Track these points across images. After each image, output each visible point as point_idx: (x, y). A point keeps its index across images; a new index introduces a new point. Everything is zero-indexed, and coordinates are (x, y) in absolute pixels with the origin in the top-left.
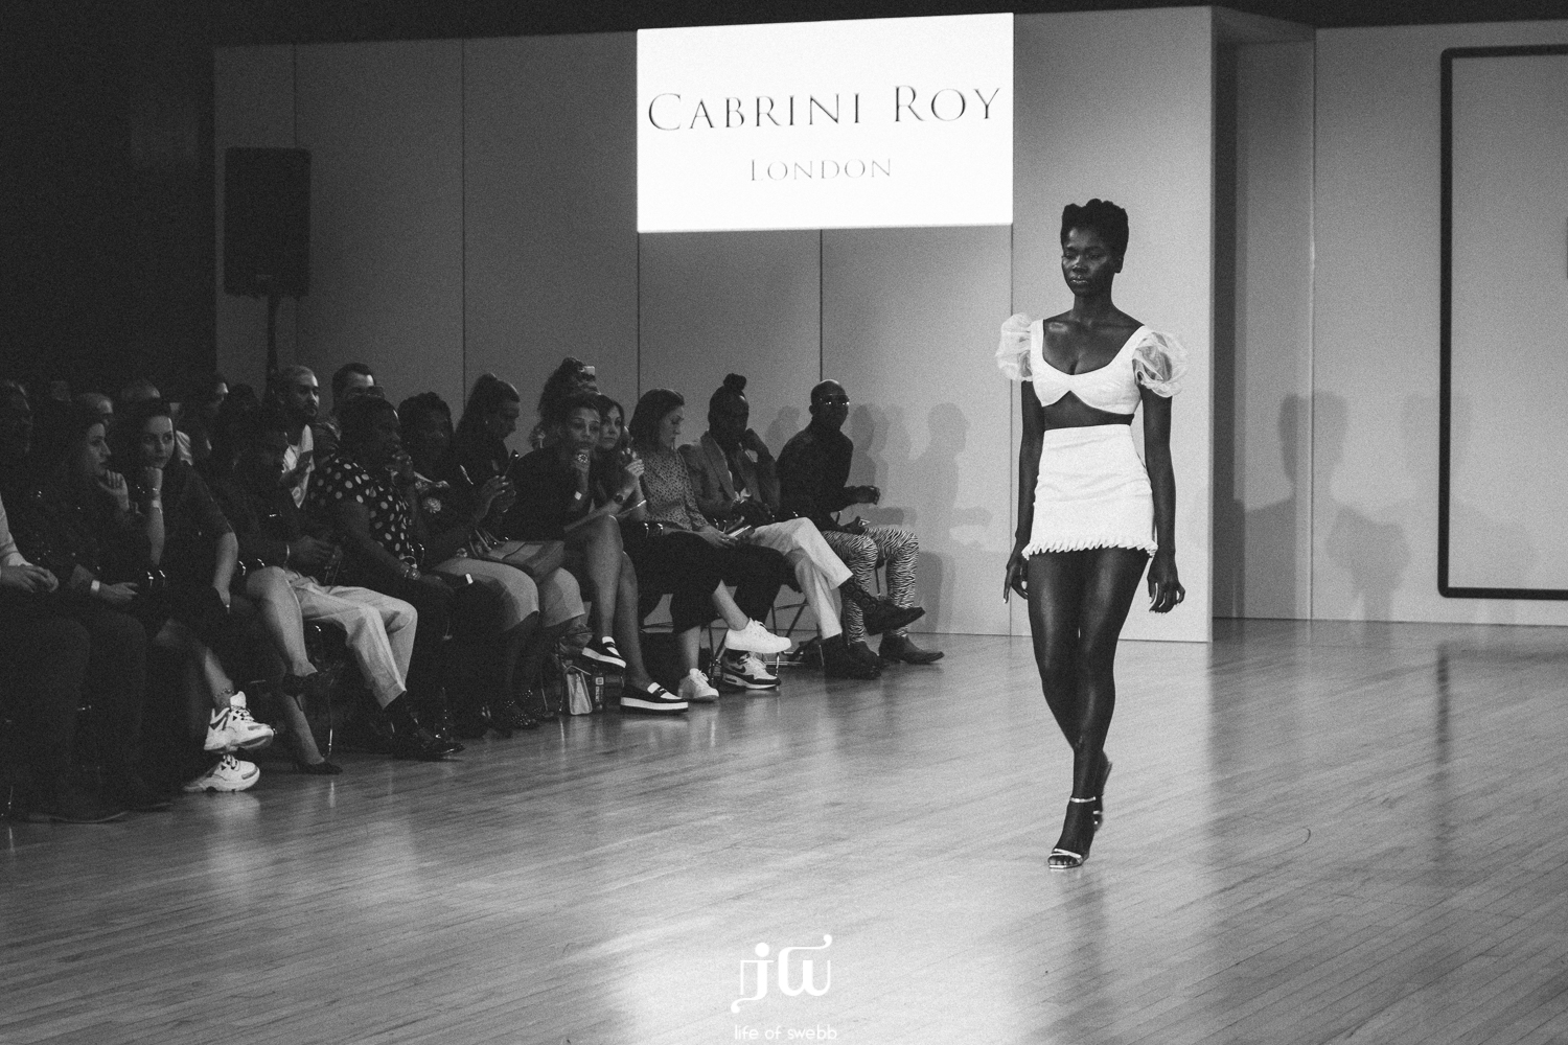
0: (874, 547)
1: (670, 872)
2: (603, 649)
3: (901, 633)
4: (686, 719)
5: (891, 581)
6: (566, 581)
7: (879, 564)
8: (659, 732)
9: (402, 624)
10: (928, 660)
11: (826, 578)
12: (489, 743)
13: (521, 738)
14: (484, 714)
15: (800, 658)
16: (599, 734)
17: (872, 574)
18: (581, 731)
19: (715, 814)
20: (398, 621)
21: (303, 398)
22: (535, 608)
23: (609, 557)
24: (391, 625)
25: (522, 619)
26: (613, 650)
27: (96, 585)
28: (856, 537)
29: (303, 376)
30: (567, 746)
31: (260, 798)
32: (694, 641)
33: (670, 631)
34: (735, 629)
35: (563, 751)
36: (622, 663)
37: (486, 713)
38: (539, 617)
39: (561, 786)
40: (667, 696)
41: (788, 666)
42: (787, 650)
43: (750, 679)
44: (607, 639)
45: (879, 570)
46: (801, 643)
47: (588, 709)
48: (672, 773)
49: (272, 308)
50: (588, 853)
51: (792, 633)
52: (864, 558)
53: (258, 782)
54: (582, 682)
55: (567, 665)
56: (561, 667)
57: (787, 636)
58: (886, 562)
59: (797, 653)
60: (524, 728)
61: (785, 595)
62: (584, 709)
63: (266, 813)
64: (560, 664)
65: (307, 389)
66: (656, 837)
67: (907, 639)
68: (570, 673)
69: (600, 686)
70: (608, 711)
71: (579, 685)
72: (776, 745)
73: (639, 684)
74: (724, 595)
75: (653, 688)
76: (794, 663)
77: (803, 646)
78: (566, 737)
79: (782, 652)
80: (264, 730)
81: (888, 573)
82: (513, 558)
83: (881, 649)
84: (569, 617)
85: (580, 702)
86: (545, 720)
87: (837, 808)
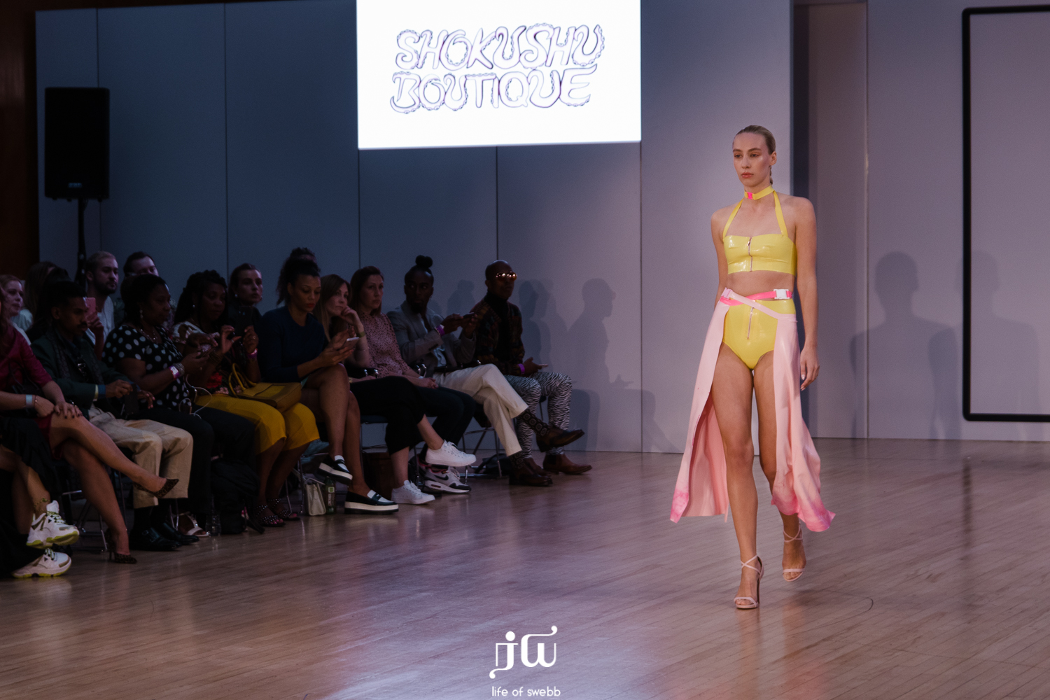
0: (539, 386)
1: (386, 637)
2: (335, 465)
3: (560, 451)
4: (397, 517)
5: (552, 412)
6: (304, 414)
7: (542, 399)
8: (376, 528)
9: (182, 448)
11: (508, 409)
12: (246, 536)
13: (271, 535)
14: (243, 516)
15: (483, 470)
16: (331, 530)
17: (538, 406)
18: (317, 527)
19: (421, 591)
20: (179, 444)
21: (105, 276)
22: (283, 435)
23: (339, 395)
25: (273, 443)
26: (343, 466)
28: (524, 379)
29: (107, 260)
30: (307, 539)
31: (73, 582)
32: (403, 458)
33: (384, 451)
34: (434, 449)
35: (304, 543)
36: (349, 476)
37: (245, 516)
38: (285, 441)
39: (304, 570)
40: (382, 500)
41: (475, 477)
42: (473, 464)
44: (338, 457)
45: (542, 403)
46: (484, 459)
47: (323, 511)
48: (386, 560)
49: (82, 208)
50: (322, 623)
51: (478, 452)
52: (530, 395)
53: (70, 569)
54: (318, 490)
55: (307, 478)
56: (302, 479)
57: (474, 454)
58: (547, 397)
59: (481, 467)
60: (274, 526)
62: (321, 512)
63: (76, 593)
64: (301, 476)
65: (109, 270)
66: (375, 610)
67: (564, 455)
68: (309, 484)
69: (332, 494)
70: (337, 513)
71: (316, 493)
72: (466, 537)
73: (360, 493)
74: (426, 424)
75: (371, 494)
76: (479, 475)
77: (488, 462)
78: (306, 532)
79: (470, 466)
80: (72, 530)
81: (549, 406)
82: (261, 395)
83: (544, 464)
84: (308, 441)
85: (317, 505)
86: (288, 519)
87: (512, 586)
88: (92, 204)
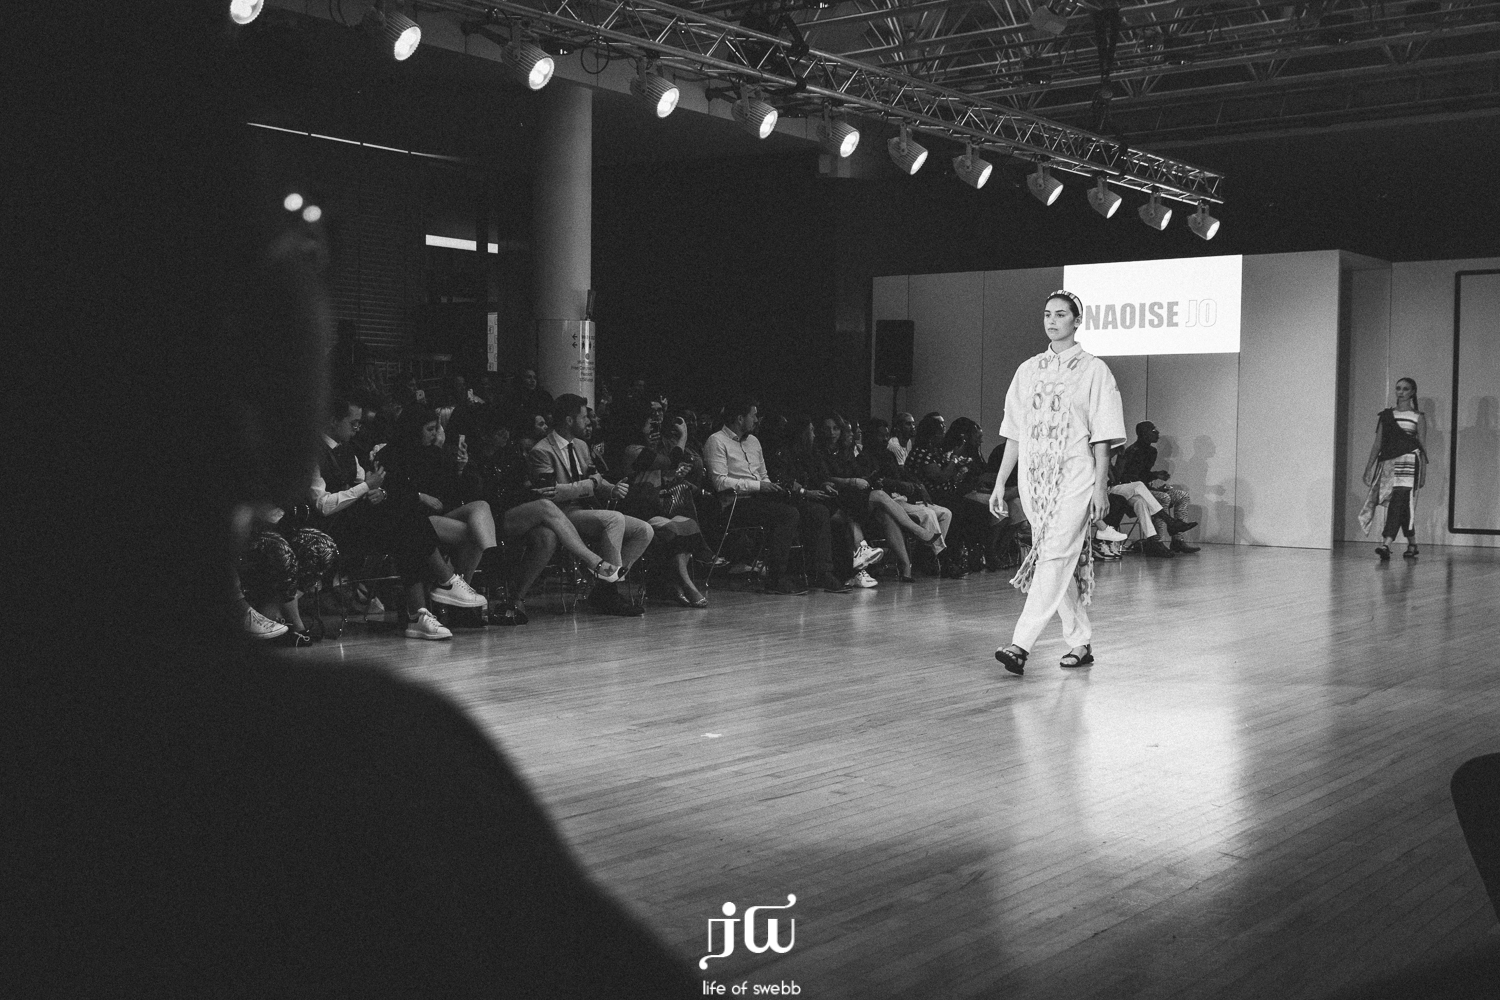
0: (1172, 498)
3: (1181, 536)
5: (1177, 513)
7: (1171, 506)
9: (945, 518)
10: (1192, 551)
11: (1149, 509)
14: (983, 560)
17: (1168, 509)
20: (943, 517)
21: (908, 427)
24: (940, 518)
27: (802, 490)
29: (908, 417)
34: (1102, 529)
38: (1008, 520)
42: (1125, 540)
43: (1103, 554)
45: (1171, 508)
49: (896, 391)
52: (1164, 503)
53: (876, 586)
57: (1126, 534)
58: (1175, 505)
61: (1126, 519)
63: (880, 599)
65: (910, 423)
67: (1183, 541)
72: (1119, 582)
79: (1123, 541)
83: (1170, 544)
88: (902, 389)
